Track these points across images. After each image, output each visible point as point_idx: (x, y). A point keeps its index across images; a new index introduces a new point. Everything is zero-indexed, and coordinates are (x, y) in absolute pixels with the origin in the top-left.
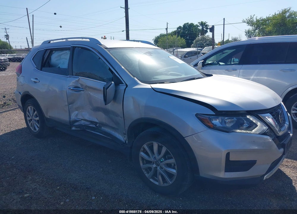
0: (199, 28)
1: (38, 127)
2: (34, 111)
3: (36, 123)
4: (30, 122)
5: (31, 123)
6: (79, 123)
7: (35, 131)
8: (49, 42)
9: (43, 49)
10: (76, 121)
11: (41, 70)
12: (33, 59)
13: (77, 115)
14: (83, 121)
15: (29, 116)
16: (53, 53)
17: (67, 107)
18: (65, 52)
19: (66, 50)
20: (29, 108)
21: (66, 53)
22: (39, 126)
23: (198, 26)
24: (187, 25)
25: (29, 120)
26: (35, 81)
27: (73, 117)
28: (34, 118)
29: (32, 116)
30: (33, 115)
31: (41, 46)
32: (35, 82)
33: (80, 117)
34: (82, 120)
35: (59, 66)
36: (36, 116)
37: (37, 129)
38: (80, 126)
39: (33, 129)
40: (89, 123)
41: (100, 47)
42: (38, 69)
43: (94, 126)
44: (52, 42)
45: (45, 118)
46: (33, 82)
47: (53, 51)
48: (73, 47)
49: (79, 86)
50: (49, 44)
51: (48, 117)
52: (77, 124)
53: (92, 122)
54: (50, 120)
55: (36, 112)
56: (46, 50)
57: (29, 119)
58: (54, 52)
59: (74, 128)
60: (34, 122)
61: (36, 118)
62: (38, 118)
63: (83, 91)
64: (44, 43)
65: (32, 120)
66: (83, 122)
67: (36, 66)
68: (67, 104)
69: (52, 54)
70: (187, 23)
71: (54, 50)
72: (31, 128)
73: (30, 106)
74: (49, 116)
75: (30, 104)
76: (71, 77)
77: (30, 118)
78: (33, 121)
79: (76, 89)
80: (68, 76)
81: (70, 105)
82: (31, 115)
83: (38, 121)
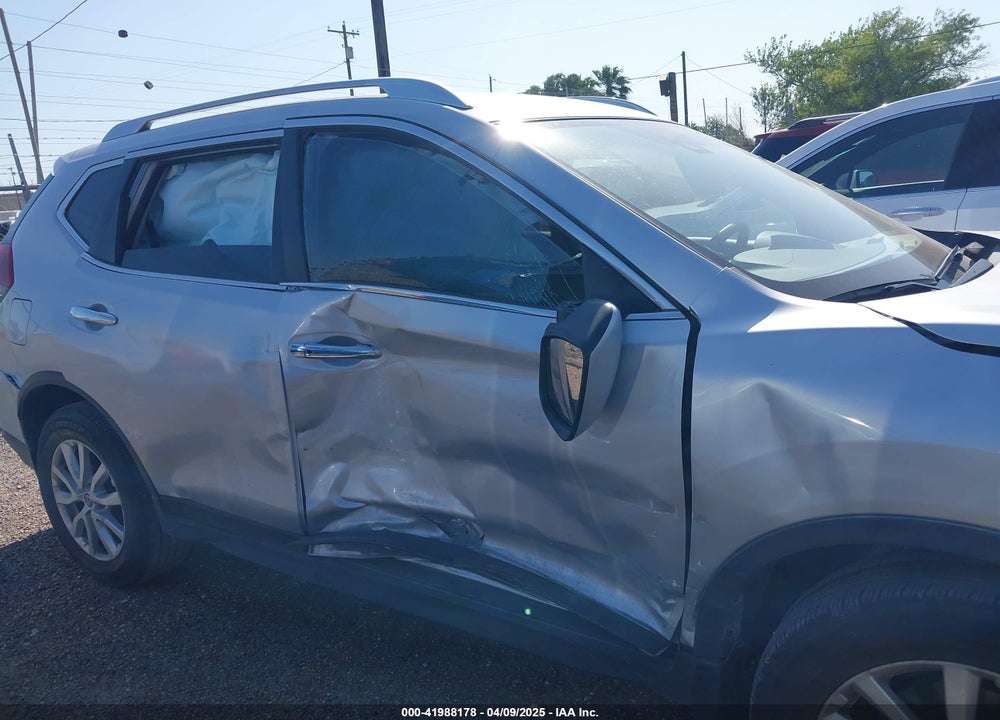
0: (596, 88)
1: (117, 540)
2: (94, 464)
3: (107, 521)
4: (72, 517)
5: (77, 519)
6: (355, 524)
7: (104, 558)
8: (145, 127)
9: (121, 161)
10: (337, 513)
11: (119, 263)
12: (66, 214)
13: (340, 483)
14: (374, 509)
15: (63, 487)
16: (170, 176)
17: (289, 443)
18: (239, 164)
19: (247, 153)
20: (66, 449)
21: (247, 169)
22: (121, 534)
23: (593, 83)
24: (556, 81)
25: (68, 507)
26: (94, 317)
27: (320, 492)
28: (93, 496)
29: (80, 486)
30: (87, 485)
31: (101, 147)
32: (93, 326)
33: (358, 491)
34: (368, 504)
35: (213, 235)
36: (106, 487)
37: (114, 549)
38: (359, 537)
39: (87, 549)
40: (408, 520)
41: (464, 116)
42: (100, 260)
43: (439, 534)
44: (155, 125)
45: (154, 498)
46: (83, 325)
47: (169, 166)
48: (301, 131)
49: (354, 332)
50: (145, 133)
51: (175, 494)
52: (341, 525)
53: (427, 516)
54: (185, 507)
55: (102, 470)
56: (138, 163)
57: (68, 501)
58: (175, 169)
59: (323, 551)
60: (95, 515)
61: (101, 496)
62: (115, 495)
63: (376, 357)
64: (120, 131)
65: (80, 505)
66: (372, 519)
67: (87, 248)
68: (283, 428)
69: (165, 182)
70: (559, 76)
71: (176, 162)
72: (79, 541)
73: (71, 442)
74: (181, 490)
75: (69, 433)
76: (299, 289)
77: (74, 497)
78: (86, 509)
79: (335, 346)
80: (283, 285)
81: (301, 435)
82: (79, 482)
83: (115, 512)
